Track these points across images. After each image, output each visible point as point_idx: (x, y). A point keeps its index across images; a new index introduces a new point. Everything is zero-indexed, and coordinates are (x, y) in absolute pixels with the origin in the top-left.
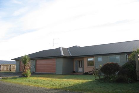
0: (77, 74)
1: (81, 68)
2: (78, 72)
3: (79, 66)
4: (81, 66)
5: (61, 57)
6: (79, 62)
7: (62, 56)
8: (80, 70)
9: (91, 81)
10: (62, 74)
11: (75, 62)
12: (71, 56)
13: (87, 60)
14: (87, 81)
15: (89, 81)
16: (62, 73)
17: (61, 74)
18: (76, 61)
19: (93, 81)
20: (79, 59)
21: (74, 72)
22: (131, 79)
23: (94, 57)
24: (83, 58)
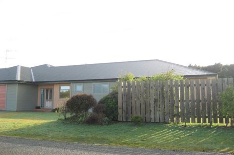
0: (43, 111)
1: (50, 101)
2: (45, 107)
3: (47, 98)
4: (51, 98)
5: (16, 83)
6: (47, 91)
7: (17, 80)
8: (48, 104)
9: (51, 123)
10: (17, 111)
11: (41, 91)
12: (34, 81)
13: (60, 88)
14: (46, 121)
15: (49, 121)
16: (15, 110)
17: (14, 112)
18: (42, 89)
19: (55, 122)
20: (47, 87)
21: (39, 108)
22: (108, 119)
23: (70, 83)
24: (53, 85)
